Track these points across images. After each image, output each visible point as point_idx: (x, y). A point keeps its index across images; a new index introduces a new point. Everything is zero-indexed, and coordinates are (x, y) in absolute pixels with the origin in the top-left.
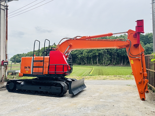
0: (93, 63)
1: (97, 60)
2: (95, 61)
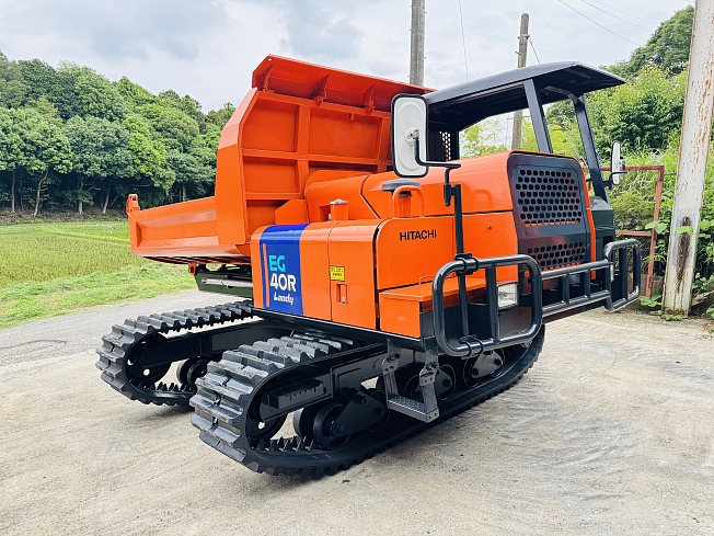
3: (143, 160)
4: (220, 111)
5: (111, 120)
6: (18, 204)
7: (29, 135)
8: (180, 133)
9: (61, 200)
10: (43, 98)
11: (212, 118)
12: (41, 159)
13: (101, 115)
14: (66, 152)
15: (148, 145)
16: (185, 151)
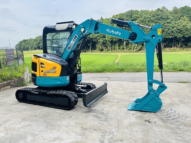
0: (119, 49)
2: (122, 45)
6: (174, 47)
7: (179, 28)
9: (186, 45)
10: (185, 17)
12: (181, 34)
14: (189, 31)
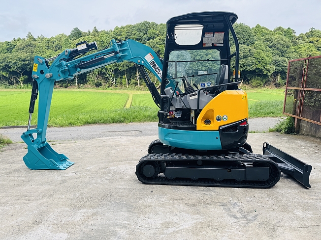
0: (129, 84)
1: (138, 77)
2: (133, 78)
3: (259, 62)
4: (306, 34)
5: (248, 45)
8: (281, 47)
11: (301, 38)
13: (244, 43)
15: (263, 55)
16: (283, 56)
